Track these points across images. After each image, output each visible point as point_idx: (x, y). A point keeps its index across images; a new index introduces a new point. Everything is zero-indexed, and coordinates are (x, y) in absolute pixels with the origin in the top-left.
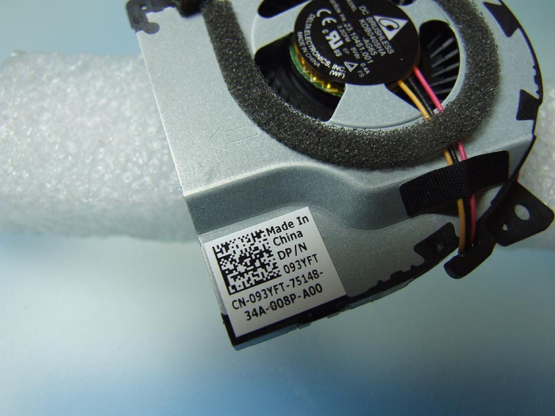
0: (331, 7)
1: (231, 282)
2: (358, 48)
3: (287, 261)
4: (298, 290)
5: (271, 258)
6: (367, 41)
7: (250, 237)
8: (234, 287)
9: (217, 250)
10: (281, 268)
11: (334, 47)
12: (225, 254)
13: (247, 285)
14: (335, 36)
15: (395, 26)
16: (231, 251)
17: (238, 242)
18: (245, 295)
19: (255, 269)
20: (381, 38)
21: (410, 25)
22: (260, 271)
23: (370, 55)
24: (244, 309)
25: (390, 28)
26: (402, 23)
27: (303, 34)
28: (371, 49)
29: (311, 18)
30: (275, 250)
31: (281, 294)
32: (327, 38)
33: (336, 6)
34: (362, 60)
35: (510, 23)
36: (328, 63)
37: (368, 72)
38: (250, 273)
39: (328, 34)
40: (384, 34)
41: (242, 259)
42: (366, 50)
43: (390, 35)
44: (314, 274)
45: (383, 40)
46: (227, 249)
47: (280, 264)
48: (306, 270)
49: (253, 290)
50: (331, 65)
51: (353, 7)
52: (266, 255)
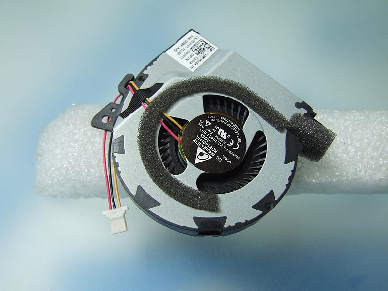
0: (234, 151)
1: (203, 42)
2: (210, 134)
3: (190, 54)
4: (181, 48)
5: (195, 53)
6: (208, 140)
7: (206, 56)
8: (201, 41)
9: (213, 48)
11: (221, 130)
12: (210, 48)
13: (198, 43)
14: (223, 136)
15: (199, 157)
17: (208, 53)
18: (196, 41)
20: (202, 146)
21: (192, 161)
22: (196, 48)
23: (203, 133)
24: (194, 37)
25: (201, 154)
26: (197, 161)
27: (237, 130)
28: (204, 137)
29: (239, 140)
30: (196, 55)
31: (186, 45)
32: (226, 133)
33: (233, 154)
34: (205, 129)
36: (218, 121)
37: (199, 124)
38: (199, 47)
39: (227, 135)
40: (202, 148)
41: (204, 49)
42: (206, 135)
43: (199, 150)
44: (179, 54)
45: (201, 145)
46: (210, 50)
47: (191, 52)
48: (182, 54)
49: (195, 43)
50: (216, 120)
51: (225, 158)
52: (198, 53)
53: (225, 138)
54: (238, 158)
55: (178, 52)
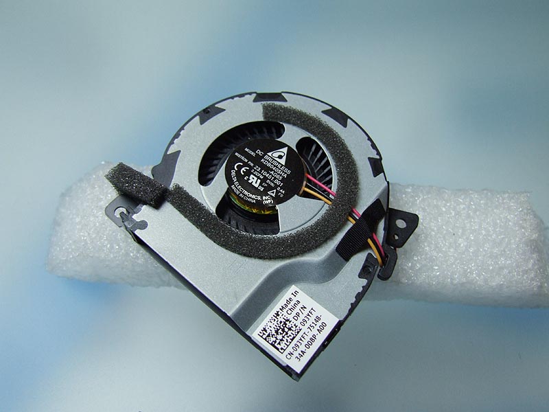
0: (241, 161)
1: (278, 346)
2: (270, 180)
3: (300, 319)
4: (315, 331)
5: (291, 323)
6: (272, 172)
7: (274, 318)
8: (282, 349)
9: (261, 335)
10: (299, 325)
11: (257, 186)
12: (267, 334)
13: (288, 344)
14: (253, 178)
15: (282, 154)
16: (269, 331)
17: (270, 324)
18: (290, 349)
19: (287, 333)
20: (279, 166)
21: (290, 149)
22: (290, 333)
23: (279, 180)
24: (294, 357)
25: (280, 157)
26: (285, 150)
27: (235, 186)
28: (278, 177)
29: (233, 173)
30: (290, 317)
31: (307, 339)
32: (250, 181)
33: (243, 158)
34: (276, 186)
35: (342, 118)
36: (259, 198)
37: (283, 192)
38: (285, 337)
39: (249, 179)
40: (279, 163)
41: (277, 332)
42: (275, 178)
43: (283, 161)
44: (318, 319)
45: (281, 167)
46: (266, 331)
47: (298, 323)
48: (312, 319)
49: (293, 344)
50: (262, 198)
51: (252, 153)
52: (287, 323)
53: (252, 176)
54: (236, 154)
55: (319, 323)
